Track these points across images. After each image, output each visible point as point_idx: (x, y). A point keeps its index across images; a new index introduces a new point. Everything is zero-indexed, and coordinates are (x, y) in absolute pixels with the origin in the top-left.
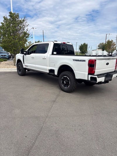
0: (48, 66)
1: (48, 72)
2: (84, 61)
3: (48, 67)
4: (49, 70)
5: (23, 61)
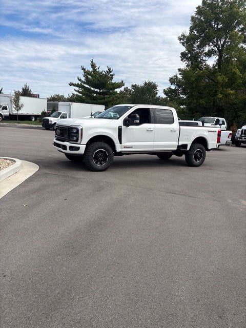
1: (176, 149)
2: (215, 132)
3: (177, 142)
4: (179, 146)
5: (119, 139)
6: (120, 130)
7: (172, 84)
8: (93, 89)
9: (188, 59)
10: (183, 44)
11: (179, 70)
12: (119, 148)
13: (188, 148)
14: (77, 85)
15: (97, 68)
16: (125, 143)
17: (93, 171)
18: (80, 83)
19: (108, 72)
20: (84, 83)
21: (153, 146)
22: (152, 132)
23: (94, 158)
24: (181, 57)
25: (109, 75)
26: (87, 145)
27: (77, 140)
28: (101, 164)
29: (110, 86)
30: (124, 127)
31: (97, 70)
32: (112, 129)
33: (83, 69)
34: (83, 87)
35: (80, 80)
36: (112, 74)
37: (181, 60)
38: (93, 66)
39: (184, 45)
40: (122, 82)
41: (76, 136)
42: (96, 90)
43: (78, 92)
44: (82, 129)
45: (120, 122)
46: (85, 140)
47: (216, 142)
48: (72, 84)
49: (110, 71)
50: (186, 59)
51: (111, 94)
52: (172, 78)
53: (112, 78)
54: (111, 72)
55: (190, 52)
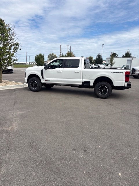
0: (82, 78)
1: (81, 84)
2: (122, 73)
3: (82, 80)
4: (83, 83)
5: (42, 76)
6: (42, 71)
12: (43, 81)
13: (92, 84)
16: (45, 78)
21: (63, 81)
22: (62, 73)
26: (28, 78)
30: (44, 70)
32: (38, 71)
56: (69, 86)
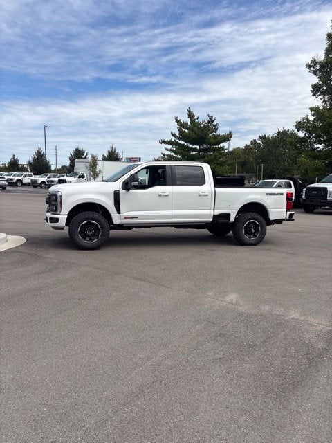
0: (213, 207)
1: (211, 220)
2: (281, 194)
3: (213, 211)
4: (215, 217)
5: (115, 207)
6: (117, 194)
7: (298, 131)
8: (191, 146)
9: (323, 93)
10: (315, 73)
11: (312, 109)
12: (117, 219)
13: (232, 219)
14: (170, 143)
15: (196, 118)
16: (124, 213)
17: (80, 249)
18: (173, 139)
19: (209, 122)
20: (180, 139)
21: (171, 216)
23: (80, 233)
24: (312, 91)
25: (210, 126)
26: (68, 215)
27: (56, 210)
28: (91, 240)
29: (212, 140)
30: (122, 192)
31: (197, 121)
32: (105, 194)
33: (178, 121)
34: (178, 144)
35: (174, 135)
36: (214, 123)
37: (313, 95)
38: (191, 115)
39: (315, 75)
40: (230, 132)
41: (54, 205)
42: (194, 147)
43: (171, 150)
44: (61, 196)
45: (118, 185)
46: (66, 209)
47: (285, 210)
48: (163, 142)
49: (211, 120)
50: (321, 92)
51: (214, 150)
52: (300, 122)
53: (217, 129)
54: (213, 121)
55: (325, 83)
56: (171, 226)
